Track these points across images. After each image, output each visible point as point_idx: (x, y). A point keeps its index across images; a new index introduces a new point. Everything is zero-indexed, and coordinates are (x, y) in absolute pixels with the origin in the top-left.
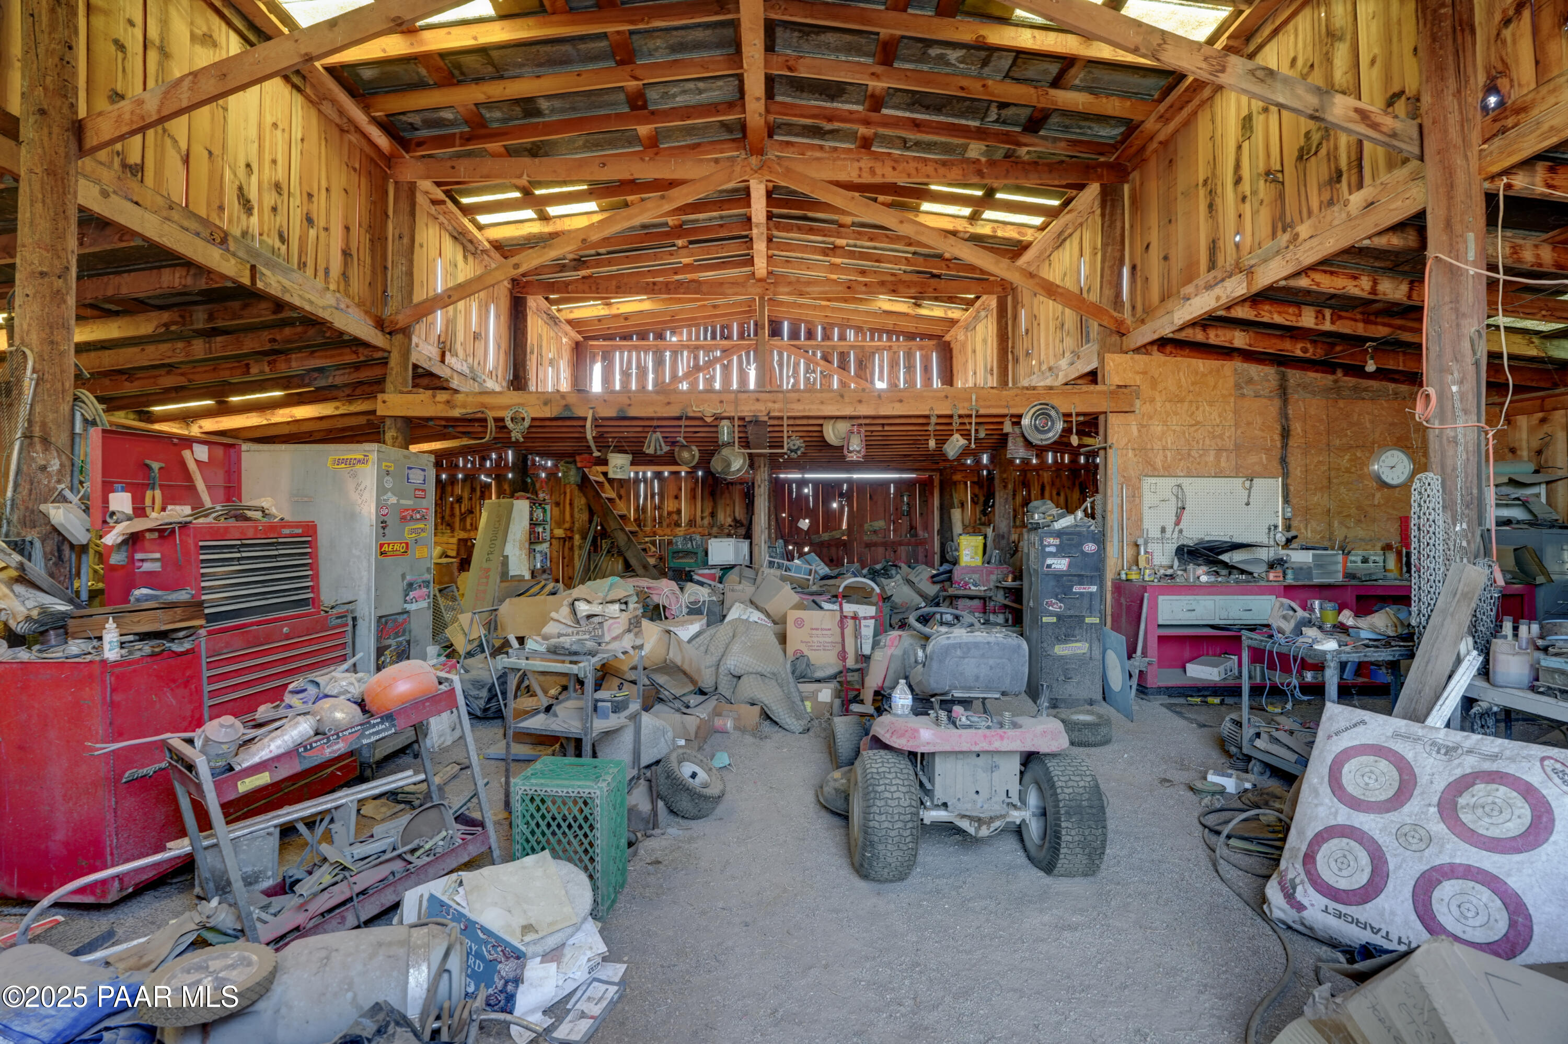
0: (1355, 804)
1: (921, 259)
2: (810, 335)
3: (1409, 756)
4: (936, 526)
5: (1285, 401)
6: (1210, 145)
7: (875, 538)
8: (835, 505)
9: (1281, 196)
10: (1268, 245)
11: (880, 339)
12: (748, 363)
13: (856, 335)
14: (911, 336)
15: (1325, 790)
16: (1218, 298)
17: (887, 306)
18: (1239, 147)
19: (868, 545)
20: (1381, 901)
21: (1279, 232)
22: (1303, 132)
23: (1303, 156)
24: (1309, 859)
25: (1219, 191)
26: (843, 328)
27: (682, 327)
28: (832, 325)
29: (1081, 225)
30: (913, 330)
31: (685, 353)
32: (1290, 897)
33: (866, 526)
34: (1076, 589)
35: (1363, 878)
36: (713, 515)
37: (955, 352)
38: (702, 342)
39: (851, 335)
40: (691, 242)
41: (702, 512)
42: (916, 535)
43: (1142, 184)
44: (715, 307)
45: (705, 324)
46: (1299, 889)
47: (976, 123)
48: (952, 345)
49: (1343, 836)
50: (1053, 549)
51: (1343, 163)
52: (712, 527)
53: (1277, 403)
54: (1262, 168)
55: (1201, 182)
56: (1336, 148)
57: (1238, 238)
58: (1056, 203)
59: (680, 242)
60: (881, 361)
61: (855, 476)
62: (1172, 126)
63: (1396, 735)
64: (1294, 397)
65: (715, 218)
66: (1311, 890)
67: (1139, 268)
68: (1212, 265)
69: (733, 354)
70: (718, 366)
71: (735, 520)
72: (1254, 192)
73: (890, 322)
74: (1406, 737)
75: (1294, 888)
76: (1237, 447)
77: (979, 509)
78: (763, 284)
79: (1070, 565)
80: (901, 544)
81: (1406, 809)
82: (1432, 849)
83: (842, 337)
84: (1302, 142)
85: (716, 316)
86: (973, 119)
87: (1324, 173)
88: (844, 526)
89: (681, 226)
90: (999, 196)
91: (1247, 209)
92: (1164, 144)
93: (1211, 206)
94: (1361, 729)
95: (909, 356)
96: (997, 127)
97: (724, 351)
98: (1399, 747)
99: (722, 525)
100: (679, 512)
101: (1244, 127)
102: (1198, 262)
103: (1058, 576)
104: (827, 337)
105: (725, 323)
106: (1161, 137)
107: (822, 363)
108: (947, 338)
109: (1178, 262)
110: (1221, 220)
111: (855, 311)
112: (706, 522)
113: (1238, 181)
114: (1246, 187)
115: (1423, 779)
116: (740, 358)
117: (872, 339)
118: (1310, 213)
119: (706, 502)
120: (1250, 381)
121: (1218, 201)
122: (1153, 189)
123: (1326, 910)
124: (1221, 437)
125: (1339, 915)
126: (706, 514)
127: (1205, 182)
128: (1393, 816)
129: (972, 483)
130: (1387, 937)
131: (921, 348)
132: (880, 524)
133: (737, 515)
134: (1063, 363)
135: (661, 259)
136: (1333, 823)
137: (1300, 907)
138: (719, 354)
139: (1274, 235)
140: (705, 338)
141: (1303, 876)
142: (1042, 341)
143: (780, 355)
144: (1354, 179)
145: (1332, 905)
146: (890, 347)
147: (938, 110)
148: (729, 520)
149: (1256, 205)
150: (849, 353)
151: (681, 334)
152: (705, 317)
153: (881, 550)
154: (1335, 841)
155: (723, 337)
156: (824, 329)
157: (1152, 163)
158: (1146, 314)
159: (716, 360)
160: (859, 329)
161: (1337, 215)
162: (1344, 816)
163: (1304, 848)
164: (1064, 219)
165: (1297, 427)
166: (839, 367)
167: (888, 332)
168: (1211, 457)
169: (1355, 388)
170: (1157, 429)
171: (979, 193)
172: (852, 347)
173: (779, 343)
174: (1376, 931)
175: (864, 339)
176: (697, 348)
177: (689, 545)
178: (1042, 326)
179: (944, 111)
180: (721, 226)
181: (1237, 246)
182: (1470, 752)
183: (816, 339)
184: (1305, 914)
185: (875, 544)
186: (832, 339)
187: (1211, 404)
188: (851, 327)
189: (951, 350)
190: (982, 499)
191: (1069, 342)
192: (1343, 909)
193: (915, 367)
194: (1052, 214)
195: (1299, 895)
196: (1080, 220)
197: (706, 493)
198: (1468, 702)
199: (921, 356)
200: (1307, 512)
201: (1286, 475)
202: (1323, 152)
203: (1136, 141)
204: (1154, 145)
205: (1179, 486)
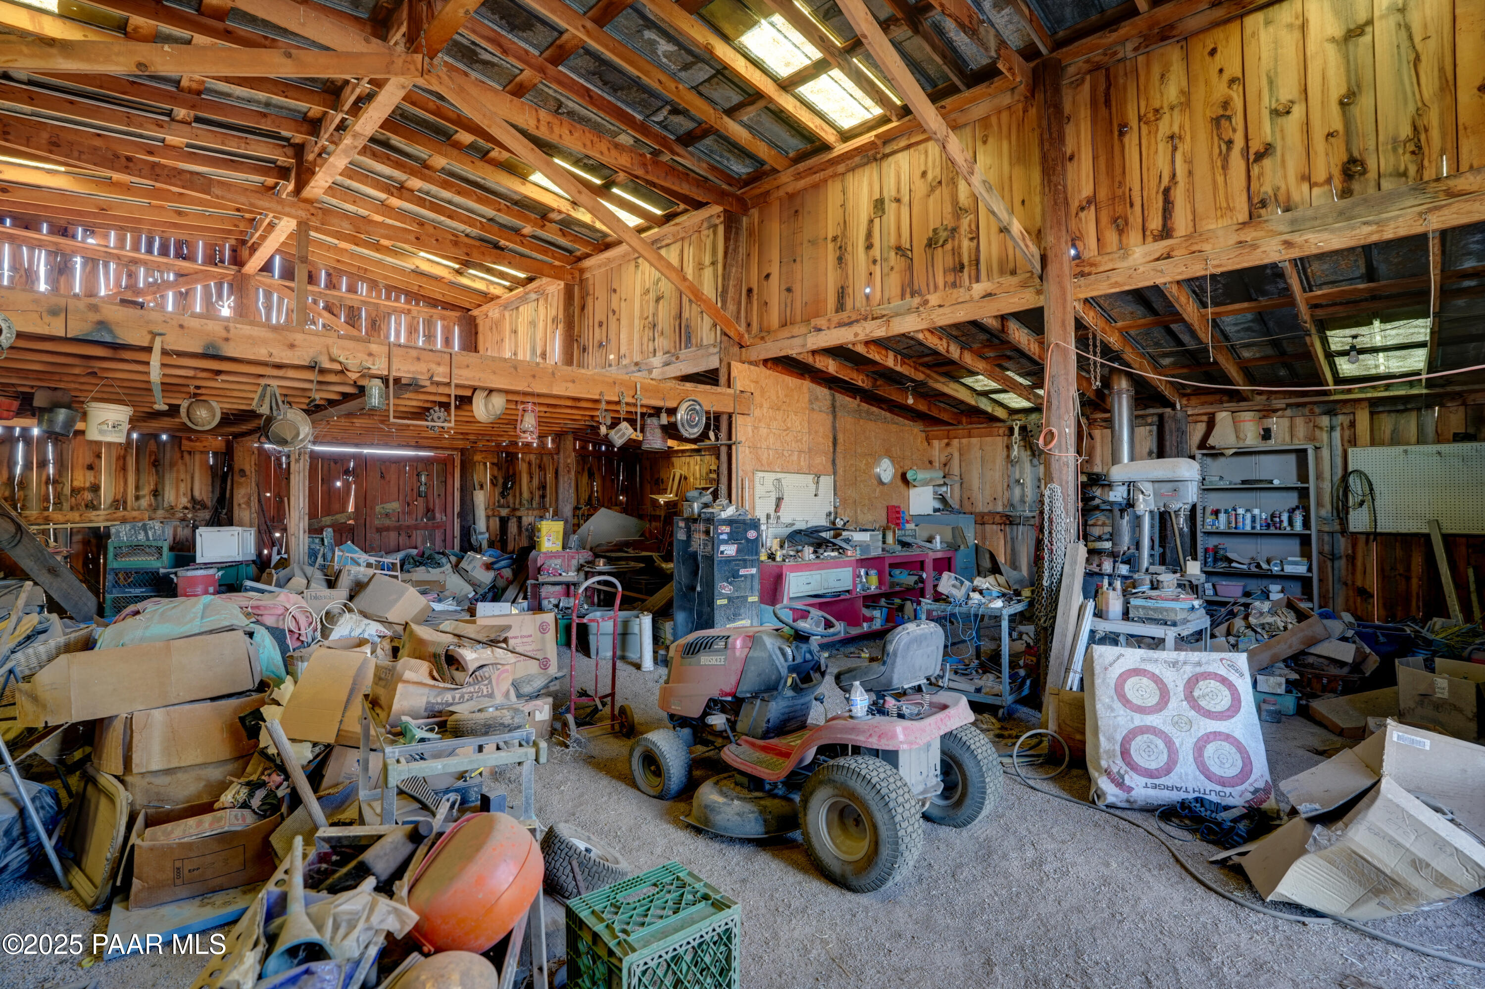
0: (1142, 710)
1: (496, 227)
2: (312, 279)
3: (1157, 672)
4: (457, 509)
5: (835, 417)
6: (841, 211)
7: (387, 522)
8: (339, 484)
9: (911, 268)
10: (897, 303)
11: (397, 299)
12: (220, 296)
13: (370, 289)
14: (433, 303)
15: (1117, 705)
16: (856, 335)
17: (425, 267)
18: (871, 221)
19: (379, 530)
20: (1179, 769)
21: (908, 295)
22: (932, 228)
23: (931, 244)
24: (1125, 754)
25: (849, 249)
26: (355, 278)
27: (110, 227)
28: (341, 273)
29: (683, 239)
30: (440, 297)
31: (112, 266)
32: (1120, 783)
33: (378, 508)
34: (742, 572)
35: (1164, 757)
36: (156, 493)
37: (481, 329)
38: (142, 255)
39: (363, 289)
40: (198, 120)
41: (137, 488)
42: (434, 518)
43: (761, 222)
44: (179, 213)
45: (150, 231)
46: (1126, 777)
47: (639, 117)
48: (479, 321)
49: (1143, 733)
50: (724, 537)
51: (966, 261)
52: (155, 510)
53: (831, 417)
54: (893, 241)
55: (830, 237)
56: (960, 247)
57: (868, 290)
58: (658, 212)
59: (181, 113)
60: (398, 324)
61: (366, 451)
62: (801, 184)
63: (1143, 660)
64: (839, 414)
65: (258, 102)
66: (1135, 776)
67: (755, 291)
68: (840, 306)
69: (197, 281)
70: (170, 294)
71: (193, 499)
72: (884, 259)
73: (414, 284)
74: (1150, 660)
75: (1123, 777)
76: (810, 450)
77: (498, 491)
78: (308, 206)
79: (738, 551)
80: (416, 528)
81: (1171, 705)
82: (1195, 727)
83: (352, 289)
84: (931, 234)
85: (175, 226)
86: (640, 113)
87: (950, 262)
88: (351, 508)
89: (199, 93)
90: (615, 190)
91: (877, 270)
92: (791, 196)
93: (840, 259)
94: (1122, 660)
95: (429, 324)
96: (657, 128)
97: (180, 275)
98: (1150, 667)
99: (172, 508)
100: (95, 488)
101: (875, 207)
102: (826, 300)
103: (729, 561)
104: (332, 285)
105: (183, 237)
106: (790, 189)
107: (326, 314)
108: (475, 312)
109: (801, 296)
110: (850, 272)
111: (379, 263)
112: (144, 503)
113: (869, 247)
114: (876, 252)
115: (1171, 686)
116: (207, 288)
117: (388, 298)
118: (936, 288)
119: (144, 478)
120: (817, 399)
121: (849, 257)
122: (775, 229)
123: (1146, 786)
124: (801, 441)
125: (1155, 787)
126: (146, 491)
127: (835, 239)
128: (1165, 712)
129: (492, 464)
130: (1186, 791)
131: (443, 318)
132: (394, 506)
133: (197, 494)
134: (657, 361)
135: (141, 126)
136: (1132, 726)
137: (1130, 789)
138: (172, 277)
139: (903, 297)
140: (149, 251)
141: (1125, 767)
142: (623, 336)
143: (268, 296)
144: (973, 273)
145: (1150, 781)
146: (409, 311)
147: (615, 89)
148: (184, 501)
149: (886, 270)
150: (359, 309)
151: (106, 236)
152: (155, 223)
153: (393, 535)
154: (1139, 738)
155: (179, 255)
156: (329, 275)
157: (775, 208)
158: (764, 333)
159: (167, 285)
160: (373, 285)
161: (960, 294)
162: (1139, 720)
163: (1118, 748)
164: (668, 228)
165: (841, 438)
166: (346, 322)
167: (408, 293)
168: (795, 458)
169: (867, 412)
170: (764, 431)
171: (598, 182)
172: (365, 303)
173: (268, 281)
174: (1179, 789)
175: (379, 296)
176: (135, 262)
177: (141, 536)
178: (624, 322)
179: (619, 93)
180: (264, 115)
181: (867, 297)
182: (1185, 663)
183: (318, 285)
184: (1133, 793)
185: (387, 529)
186: (340, 289)
187: (796, 413)
188: (363, 279)
189: (476, 326)
190: (501, 481)
191: (662, 343)
192: (1157, 781)
193: (435, 337)
194: (653, 221)
195: (1128, 781)
196: (682, 235)
197: (145, 463)
198: (1092, 632)
199: (443, 327)
200: (844, 501)
201: (835, 473)
202: (949, 246)
203: (765, 185)
204: (781, 193)
205: (779, 480)
